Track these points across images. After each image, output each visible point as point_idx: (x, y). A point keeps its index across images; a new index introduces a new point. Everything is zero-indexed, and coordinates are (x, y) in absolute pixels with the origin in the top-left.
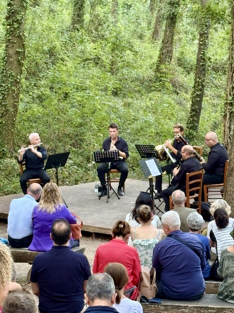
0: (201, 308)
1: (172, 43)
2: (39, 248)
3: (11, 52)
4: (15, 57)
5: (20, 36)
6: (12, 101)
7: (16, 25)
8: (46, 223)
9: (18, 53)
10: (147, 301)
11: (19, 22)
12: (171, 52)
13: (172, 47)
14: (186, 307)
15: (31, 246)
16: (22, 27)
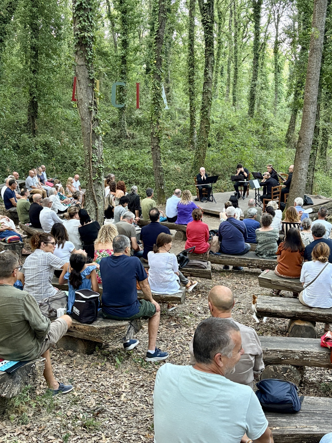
0: (242, 259)
1: (295, 123)
2: (180, 223)
3: (203, 126)
4: (204, 129)
5: (207, 119)
6: (202, 151)
7: (205, 113)
8: (183, 210)
9: (206, 127)
10: (213, 253)
11: (207, 112)
12: (294, 127)
13: (295, 125)
14: (233, 258)
15: (176, 222)
16: (208, 114)
